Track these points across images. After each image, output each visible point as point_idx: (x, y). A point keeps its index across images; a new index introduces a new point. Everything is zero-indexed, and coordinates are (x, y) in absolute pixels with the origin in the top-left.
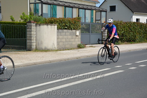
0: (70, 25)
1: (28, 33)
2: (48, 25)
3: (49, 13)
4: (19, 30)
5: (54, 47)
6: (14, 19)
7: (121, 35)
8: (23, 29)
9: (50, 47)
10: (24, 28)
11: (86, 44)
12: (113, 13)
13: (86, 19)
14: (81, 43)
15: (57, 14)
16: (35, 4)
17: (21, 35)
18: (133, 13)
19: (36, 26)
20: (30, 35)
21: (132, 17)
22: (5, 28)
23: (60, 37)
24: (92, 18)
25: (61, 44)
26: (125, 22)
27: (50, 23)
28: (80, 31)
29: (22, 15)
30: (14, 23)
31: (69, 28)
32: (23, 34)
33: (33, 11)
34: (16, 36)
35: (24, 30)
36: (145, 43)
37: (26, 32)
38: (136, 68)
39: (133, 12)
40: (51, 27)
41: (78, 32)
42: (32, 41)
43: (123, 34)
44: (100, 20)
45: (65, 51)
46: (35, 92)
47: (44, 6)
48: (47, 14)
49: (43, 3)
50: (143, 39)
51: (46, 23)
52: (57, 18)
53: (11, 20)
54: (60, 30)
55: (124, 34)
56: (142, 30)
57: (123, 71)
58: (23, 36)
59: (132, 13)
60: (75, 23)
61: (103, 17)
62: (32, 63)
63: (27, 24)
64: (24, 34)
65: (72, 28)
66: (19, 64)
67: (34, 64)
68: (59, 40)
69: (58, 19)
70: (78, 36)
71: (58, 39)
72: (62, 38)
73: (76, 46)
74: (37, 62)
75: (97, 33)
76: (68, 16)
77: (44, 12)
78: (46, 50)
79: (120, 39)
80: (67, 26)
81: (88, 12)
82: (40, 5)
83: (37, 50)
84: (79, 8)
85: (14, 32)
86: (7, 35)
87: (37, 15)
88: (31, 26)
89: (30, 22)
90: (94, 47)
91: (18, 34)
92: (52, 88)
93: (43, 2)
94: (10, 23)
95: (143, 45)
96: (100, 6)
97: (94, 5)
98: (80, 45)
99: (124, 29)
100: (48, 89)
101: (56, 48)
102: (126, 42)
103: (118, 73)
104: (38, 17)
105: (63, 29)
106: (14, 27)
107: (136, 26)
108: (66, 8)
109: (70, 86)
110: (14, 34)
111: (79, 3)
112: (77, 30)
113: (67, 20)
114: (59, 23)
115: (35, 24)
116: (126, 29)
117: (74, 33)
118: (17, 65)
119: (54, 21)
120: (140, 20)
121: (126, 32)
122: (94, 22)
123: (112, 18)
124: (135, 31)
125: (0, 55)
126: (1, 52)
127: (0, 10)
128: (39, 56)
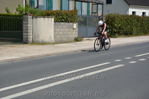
0: (67, 18)
1: (24, 25)
2: (44, 17)
3: (45, 6)
4: (15, 22)
5: (51, 40)
6: (10, 11)
7: (119, 28)
8: (19, 21)
9: (47, 40)
10: (21, 21)
11: (83, 37)
12: (109, 5)
13: (83, 11)
14: (78, 36)
15: (53, 6)
18: (129, 6)
19: (32, 18)
20: (26, 28)
21: (128, 10)
22: (1, 20)
23: (57, 30)
24: (88, 11)
25: (58, 37)
26: (123, 15)
27: (47, 16)
28: (77, 24)
29: (17, 6)
30: (9, 15)
31: (66, 21)
32: (19, 27)
33: (28, 3)
34: (12, 28)
35: (21, 23)
36: (141, 36)
39: (129, 4)
40: (48, 20)
41: (76, 24)
42: (29, 34)
43: (120, 27)
44: (96, 13)
45: (63, 44)
46: (35, 88)
48: (43, 6)
50: (140, 32)
51: (43, 16)
52: (53, 10)
53: (6, 11)
54: (57, 23)
55: (121, 27)
56: (139, 23)
57: (123, 65)
58: (19, 29)
59: (128, 6)
60: (72, 15)
61: (99, 10)
62: (29, 57)
63: (23, 16)
64: (21, 26)
65: (69, 21)
66: (16, 57)
67: (31, 57)
68: (56, 33)
69: (55, 11)
70: (75, 29)
71: (55, 31)
72: (60, 31)
73: (74, 39)
74: (34, 56)
75: (93, 26)
76: (65, 8)
77: (40, 4)
78: (43, 43)
79: (117, 32)
80: (64, 19)
81: (84, 5)
83: (34, 43)
84: (76, 1)
86: (3, 27)
88: (27, 18)
89: (26, 14)
90: (92, 40)
91: (14, 26)
92: (53, 83)
94: (6, 15)
95: (140, 38)
98: (77, 38)
99: (122, 22)
101: (53, 42)
102: (123, 36)
104: (34, 9)
105: (60, 22)
107: (133, 19)
110: (10, 26)
112: (74, 23)
113: (64, 12)
114: (56, 16)
115: (31, 16)
116: (123, 22)
117: (71, 26)
118: (14, 59)
119: (51, 13)
120: (136, 13)
121: (124, 25)
122: (90, 15)
123: (108, 11)
124: (132, 24)
128: (36, 49)
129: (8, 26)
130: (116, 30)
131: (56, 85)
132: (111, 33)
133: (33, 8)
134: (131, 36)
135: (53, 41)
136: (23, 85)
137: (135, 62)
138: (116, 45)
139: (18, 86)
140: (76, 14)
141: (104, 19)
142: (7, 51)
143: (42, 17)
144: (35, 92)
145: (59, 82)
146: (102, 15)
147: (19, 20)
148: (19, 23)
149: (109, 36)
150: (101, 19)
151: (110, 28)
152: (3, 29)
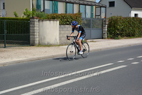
0: (72, 21)
1: (31, 28)
2: (50, 21)
3: (51, 9)
4: (23, 25)
5: (56, 42)
6: (18, 15)
7: (121, 30)
8: (26, 25)
9: (52, 42)
10: (28, 24)
11: (87, 39)
12: (112, 8)
13: (86, 14)
15: (58, 9)
16: (37, 1)
18: (132, 8)
19: (39, 22)
20: (33, 31)
21: (130, 12)
22: (9, 24)
23: (62, 32)
24: (92, 14)
25: (63, 39)
26: (125, 18)
27: (53, 19)
29: (25, 11)
30: (17, 19)
32: (26, 30)
33: (35, 7)
34: (20, 31)
35: (28, 26)
37: (29, 28)
38: (138, 63)
39: (131, 7)
40: (54, 23)
42: (35, 37)
44: (99, 15)
46: (41, 88)
47: (46, 2)
48: (49, 10)
51: (48, 19)
52: (59, 13)
53: (14, 15)
54: (62, 26)
55: (124, 29)
56: (141, 25)
57: (126, 66)
58: (26, 32)
59: (130, 8)
60: (76, 18)
61: (103, 12)
62: (36, 58)
63: (30, 20)
64: (28, 29)
67: (38, 59)
68: (62, 35)
69: (60, 15)
71: (60, 34)
72: (65, 34)
74: (41, 57)
75: (96, 29)
76: (69, 11)
77: (46, 8)
78: (49, 45)
79: (120, 34)
80: (68, 21)
81: (88, 8)
82: (42, 1)
83: (40, 45)
84: (80, 4)
85: (18, 28)
86: (11, 30)
88: (34, 22)
89: (33, 18)
90: (95, 42)
91: (21, 29)
92: (58, 83)
94: (14, 18)
96: (99, 2)
97: (94, 1)
99: (124, 24)
102: (126, 37)
104: (40, 13)
105: (65, 24)
107: (135, 21)
108: (67, 4)
110: (18, 30)
113: (69, 15)
114: (61, 19)
115: (38, 20)
116: (126, 24)
118: (22, 60)
119: (56, 17)
120: (138, 15)
121: (126, 27)
122: (94, 17)
123: (111, 14)
124: (134, 26)
125: (5, 50)
126: (5, 47)
127: (4, 6)
128: (42, 51)
129: (17, 29)
130: (119, 32)
131: (60, 86)
132: (114, 35)
133: (39, 11)
134: (133, 37)
135: (59, 43)
137: (137, 63)
138: (119, 47)
140: (80, 17)
141: (107, 21)
142: (16, 53)
143: (48, 20)
144: (41, 92)
145: (64, 82)
146: (105, 18)
147: (26, 23)
148: (26, 26)
149: (112, 38)
150: (104, 22)
151: (113, 30)
152: (11, 32)
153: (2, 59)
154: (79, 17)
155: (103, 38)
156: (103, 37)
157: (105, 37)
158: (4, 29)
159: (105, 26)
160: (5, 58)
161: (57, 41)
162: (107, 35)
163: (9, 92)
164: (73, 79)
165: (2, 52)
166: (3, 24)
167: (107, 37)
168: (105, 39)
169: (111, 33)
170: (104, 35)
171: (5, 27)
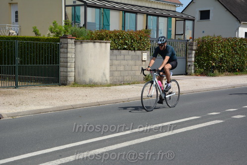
0: (132, 43)
1: (61, 55)
2: (95, 42)
3: (98, 23)
4: (48, 50)
5: (104, 79)
6: (39, 33)
7: (219, 60)
8: (53, 49)
9: (97, 79)
10: (56, 47)
12: (205, 22)
13: (159, 32)
15: (110, 23)
16: (73, 7)
17: (51, 59)
18: (240, 23)
19: (75, 44)
20: (65, 59)
21: (238, 29)
22: (25, 47)
23: (116, 62)
24: (169, 32)
25: (116, 74)
26: (226, 39)
27: (99, 39)
28: (149, 52)
29: (52, 25)
30: (39, 38)
31: (131, 48)
32: (53, 58)
33: (70, 19)
34: (42, 60)
35: (56, 51)
37: (58, 54)
38: (244, 117)
39: (239, 20)
40: (101, 46)
41: (146, 54)
42: (69, 69)
43: (221, 59)
44: (182, 35)
45: (124, 86)
47: (89, 9)
48: (93, 24)
49: (86, 5)
51: (92, 39)
52: (110, 30)
53: (34, 33)
54: (115, 51)
55: (224, 58)
57: (222, 121)
58: (53, 61)
59: (237, 23)
60: (141, 39)
61: (188, 29)
62: (68, 106)
63: (61, 41)
64: (56, 56)
65: (135, 48)
66: (46, 107)
67: (71, 107)
68: (114, 68)
69: (112, 32)
70: (145, 61)
71: (111, 65)
72: (119, 65)
73: (142, 79)
74: (76, 105)
76: (130, 27)
77: (89, 20)
78: (92, 85)
79: (217, 67)
80: (126, 44)
81: (163, 21)
82: (82, 9)
83: (77, 84)
84: (148, 15)
85: (40, 54)
86: (28, 58)
87: (77, 26)
88: (67, 44)
89: (65, 37)
91: (45, 57)
92: (102, 147)
93: (88, 4)
94: (33, 38)
96: (183, 11)
97: (173, 9)
98: (148, 76)
99: (225, 51)
100: (95, 149)
102: (227, 73)
103: (213, 125)
104: (78, 29)
105: (121, 49)
106: (40, 45)
107: (244, 45)
108: (126, 13)
109: (131, 145)
110: (39, 57)
111: (147, 5)
112: (144, 51)
113: (128, 34)
114: (114, 40)
115: (73, 40)
116: (227, 49)
117: (139, 56)
118: (44, 109)
119: (105, 36)
121: (228, 55)
122: (172, 38)
123: (203, 32)
124: (243, 54)
125: (16, 92)
126: (16, 87)
127: (17, 16)
128: (80, 94)
129: (37, 56)
130: (216, 63)
131: (107, 152)
132: (207, 68)
134: (240, 73)
135: (109, 81)
136: (54, 150)
138: (215, 89)
139: (47, 152)
141: (194, 44)
142: (34, 96)
143: (91, 42)
146: (193, 38)
147: (53, 46)
148: (53, 51)
149: (202, 74)
150: (189, 45)
151: (205, 60)
152: (28, 61)
153: (11, 106)
154: (146, 37)
155: (186, 74)
156: (188, 71)
157: (191, 72)
158: (15, 57)
159: (191, 54)
160: (16, 105)
161: (105, 77)
162: (194, 69)
163: (19, 160)
164: (129, 140)
165: (11, 95)
166: (14, 47)
167: (195, 72)
168: (190, 75)
169: (201, 66)
170: (190, 68)
171: (17, 52)
